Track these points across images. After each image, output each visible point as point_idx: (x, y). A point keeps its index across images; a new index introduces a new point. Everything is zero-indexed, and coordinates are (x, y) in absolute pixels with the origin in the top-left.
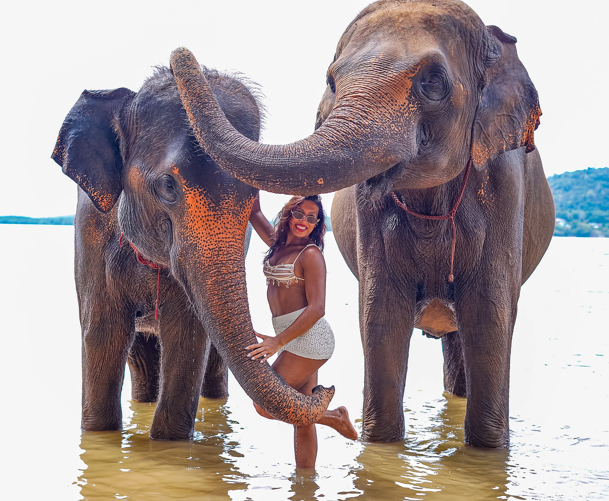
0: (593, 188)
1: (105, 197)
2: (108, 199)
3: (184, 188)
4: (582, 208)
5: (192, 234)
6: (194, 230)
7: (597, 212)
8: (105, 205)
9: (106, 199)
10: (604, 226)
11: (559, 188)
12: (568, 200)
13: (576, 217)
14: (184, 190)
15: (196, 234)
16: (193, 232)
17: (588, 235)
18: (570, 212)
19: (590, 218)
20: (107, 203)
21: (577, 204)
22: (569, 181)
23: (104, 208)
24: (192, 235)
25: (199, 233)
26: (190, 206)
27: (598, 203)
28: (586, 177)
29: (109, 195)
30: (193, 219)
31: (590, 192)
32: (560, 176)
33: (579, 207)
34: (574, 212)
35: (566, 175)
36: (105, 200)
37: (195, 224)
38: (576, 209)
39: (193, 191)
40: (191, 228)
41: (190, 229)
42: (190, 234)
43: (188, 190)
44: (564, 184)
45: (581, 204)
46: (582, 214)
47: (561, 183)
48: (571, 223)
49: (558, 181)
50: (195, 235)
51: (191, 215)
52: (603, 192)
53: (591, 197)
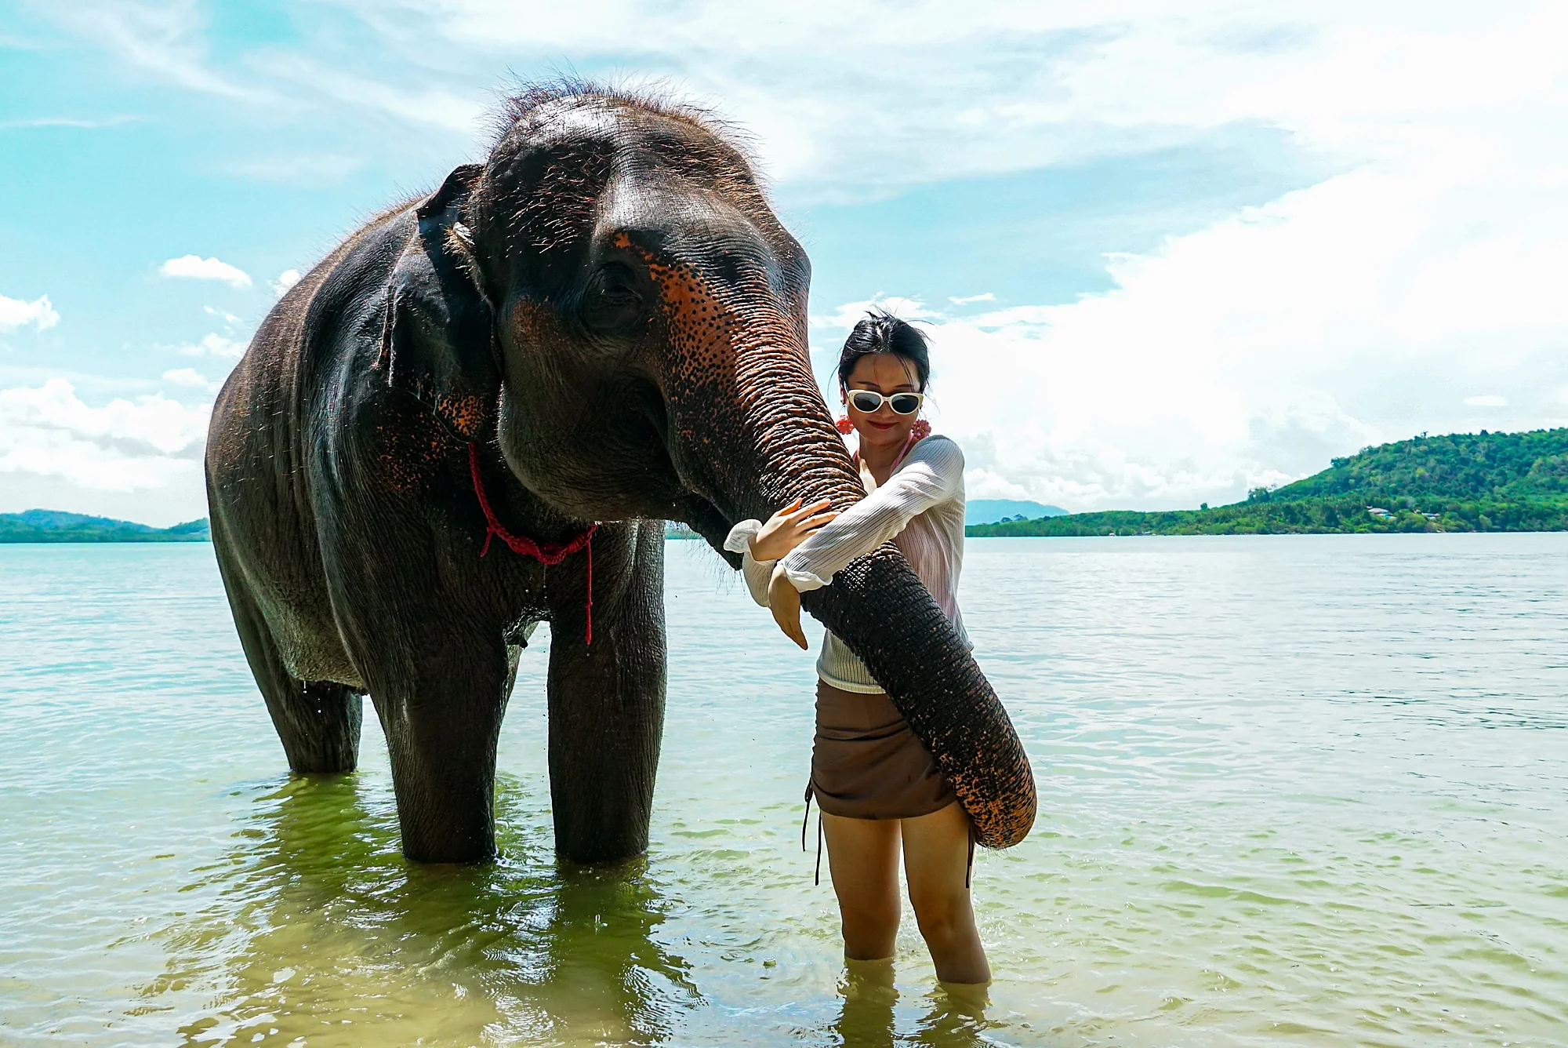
0: (1424, 465)
1: (462, 405)
2: (470, 408)
3: (653, 270)
4: (1410, 492)
5: (699, 364)
6: (700, 354)
7: (1433, 498)
8: (468, 423)
9: (467, 410)
10: (1443, 516)
11: (1377, 467)
12: (1390, 483)
13: (1403, 505)
14: (653, 276)
15: (707, 360)
16: (701, 361)
17: (1422, 529)
18: (1395, 499)
19: (1423, 506)
20: (470, 417)
21: (1404, 487)
22: (1390, 457)
23: (465, 430)
24: (700, 367)
25: (715, 356)
26: (678, 305)
27: (1433, 484)
28: (1414, 450)
29: (472, 399)
30: (692, 333)
31: (1421, 471)
32: (1377, 451)
33: (1405, 492)
34: (1399, 498)
35: (1386, 447)
36: (464, 412)
37: (700, 341)
38: (1402, 495)
39: (676, 269)
40: (694, 354)
41: (691, 358)
42: (694, 368)
43: (664, 272)
44: (1383, 461)
45: (1409, 488)
46: (1411, 500)
47: (1379, 460)
48: (1396, 513)
49: (1374, 457)
50: (706, 363)
51: (685, 324)
52: (1438, 471)
53: (1422, 477)
